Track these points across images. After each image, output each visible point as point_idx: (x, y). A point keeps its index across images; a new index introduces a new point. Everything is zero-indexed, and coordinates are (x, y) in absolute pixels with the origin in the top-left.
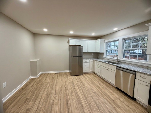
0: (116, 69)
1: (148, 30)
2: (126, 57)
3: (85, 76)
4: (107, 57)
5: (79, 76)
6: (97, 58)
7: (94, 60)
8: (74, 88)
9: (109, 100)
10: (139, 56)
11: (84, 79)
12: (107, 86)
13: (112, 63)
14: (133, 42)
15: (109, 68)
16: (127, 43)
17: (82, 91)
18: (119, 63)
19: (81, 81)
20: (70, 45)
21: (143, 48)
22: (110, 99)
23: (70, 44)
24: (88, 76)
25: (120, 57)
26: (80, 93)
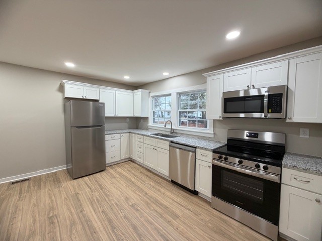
0: (170, 146)
1: (206, 82)
2: (183, 123)
3: (111, 171)
4: (155, 125)
5: (97, 174)
6: (137, 128)
7: (130, 133)
8: (79, 211)
9: (159, 210)
10: (199, 121)
11: (107, 180)
12: (157, 182)
13: (163, 135)
14: (191, 100)
15: (159, 145)
16: (184, 100)
17: (103, 212)
18: (173, 135)
19: (100, 185)
20: (66, 98)
21: (203, 110)
22: (162, 208)
23: (67, 95)
24: (119, 169)
25: (174, 124)
26: (98, 217)
